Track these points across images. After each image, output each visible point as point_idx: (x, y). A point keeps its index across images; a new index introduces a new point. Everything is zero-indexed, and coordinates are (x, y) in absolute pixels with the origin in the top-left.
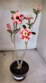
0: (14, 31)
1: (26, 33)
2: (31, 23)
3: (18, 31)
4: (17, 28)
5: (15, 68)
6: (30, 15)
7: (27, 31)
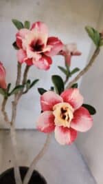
0: (17, 87)
1: (63, 111)
2: (71, 69)
6: (74, 44)
7: (72, 105)
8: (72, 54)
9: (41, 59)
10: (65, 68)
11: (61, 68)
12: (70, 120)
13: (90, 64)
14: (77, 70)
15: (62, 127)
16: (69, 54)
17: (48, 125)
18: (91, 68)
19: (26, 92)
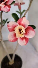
1: (20, 30)
3: (5, 22)
4: (3, 19)
5: (7, 64)
7: (24, 26)
8: (21, 4)
9: (4, 7)
10: (19, 11)
11: (17, 12)
12: (24, 34)
13: (30, 7)
14: (24, 11)
15: (21, 38)
16: (20, 4)
17: (14, 38)
18: (30, 8)
19: (4, 25)
